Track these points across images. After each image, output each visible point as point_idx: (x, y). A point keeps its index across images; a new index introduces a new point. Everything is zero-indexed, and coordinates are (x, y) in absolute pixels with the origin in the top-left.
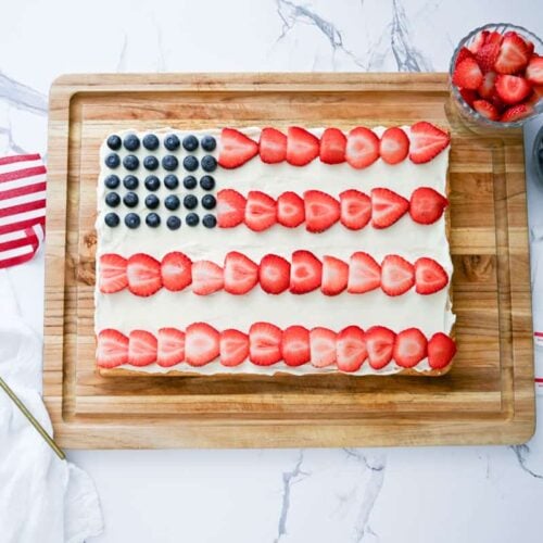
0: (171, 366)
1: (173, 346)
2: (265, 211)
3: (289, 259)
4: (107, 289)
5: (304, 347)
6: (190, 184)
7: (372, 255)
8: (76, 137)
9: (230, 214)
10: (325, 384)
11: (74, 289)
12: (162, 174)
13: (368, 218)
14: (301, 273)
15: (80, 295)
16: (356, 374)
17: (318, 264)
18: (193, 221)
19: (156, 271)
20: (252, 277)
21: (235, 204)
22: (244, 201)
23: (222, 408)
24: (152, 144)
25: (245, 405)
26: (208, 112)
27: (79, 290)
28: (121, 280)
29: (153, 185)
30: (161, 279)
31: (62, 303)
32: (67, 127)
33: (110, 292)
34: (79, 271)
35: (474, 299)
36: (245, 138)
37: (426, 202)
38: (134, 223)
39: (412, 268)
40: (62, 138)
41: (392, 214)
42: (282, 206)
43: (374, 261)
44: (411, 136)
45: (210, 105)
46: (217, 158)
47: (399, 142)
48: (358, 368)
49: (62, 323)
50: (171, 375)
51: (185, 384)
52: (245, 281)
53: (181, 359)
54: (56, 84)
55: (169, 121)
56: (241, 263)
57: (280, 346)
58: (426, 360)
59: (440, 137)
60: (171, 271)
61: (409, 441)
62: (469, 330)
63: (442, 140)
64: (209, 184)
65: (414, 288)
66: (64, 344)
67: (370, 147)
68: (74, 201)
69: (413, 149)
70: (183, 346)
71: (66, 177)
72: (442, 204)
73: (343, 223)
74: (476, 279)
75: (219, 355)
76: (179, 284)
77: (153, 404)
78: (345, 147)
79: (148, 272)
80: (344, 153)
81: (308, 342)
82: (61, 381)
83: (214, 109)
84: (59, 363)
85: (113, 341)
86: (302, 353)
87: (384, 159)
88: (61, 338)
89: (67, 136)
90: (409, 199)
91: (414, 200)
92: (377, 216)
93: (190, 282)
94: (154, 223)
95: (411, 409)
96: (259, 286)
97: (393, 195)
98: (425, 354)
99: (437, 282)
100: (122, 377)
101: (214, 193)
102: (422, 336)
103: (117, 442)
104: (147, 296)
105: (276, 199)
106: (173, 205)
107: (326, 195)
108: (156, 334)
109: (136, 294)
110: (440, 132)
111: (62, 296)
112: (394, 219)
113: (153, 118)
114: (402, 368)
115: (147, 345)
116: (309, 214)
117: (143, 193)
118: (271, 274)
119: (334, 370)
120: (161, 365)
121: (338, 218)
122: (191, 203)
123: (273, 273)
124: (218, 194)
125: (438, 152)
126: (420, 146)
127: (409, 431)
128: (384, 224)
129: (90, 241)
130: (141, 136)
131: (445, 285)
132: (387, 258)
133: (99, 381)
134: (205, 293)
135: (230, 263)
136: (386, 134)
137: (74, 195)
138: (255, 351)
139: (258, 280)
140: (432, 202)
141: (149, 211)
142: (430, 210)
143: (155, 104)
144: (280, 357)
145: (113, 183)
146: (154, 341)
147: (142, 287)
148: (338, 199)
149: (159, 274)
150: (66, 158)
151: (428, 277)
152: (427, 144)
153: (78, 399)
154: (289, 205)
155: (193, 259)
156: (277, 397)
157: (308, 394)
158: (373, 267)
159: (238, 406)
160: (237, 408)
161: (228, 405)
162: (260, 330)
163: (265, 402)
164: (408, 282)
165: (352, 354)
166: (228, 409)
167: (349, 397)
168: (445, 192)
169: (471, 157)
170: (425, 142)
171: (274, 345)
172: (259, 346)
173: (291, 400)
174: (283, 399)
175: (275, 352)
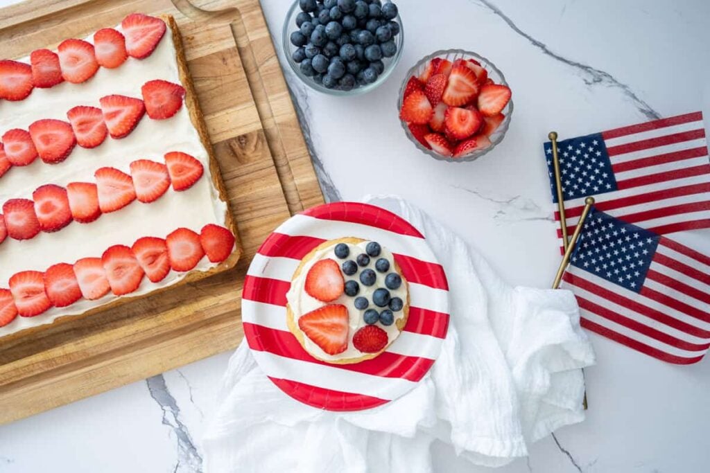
3: (31, 198)
5: (71, 283)
7: (116, 167)
13: (105, 131)
14: (47, 208)
17: (63, 193)
23: (26, 372)
35: (251, 181)
37: (158, 95)
39: (165, 168)
41: (126, 118)
42: (7, 146)
43: (121, 172)
44: (125, 32)
47: (113, 42)
48: (137, 286)
57: (46, 290)
58: (206, 258)
59: (154, 25)
62: (255, 214)
63: (157, 27)
65: (171, 187)
67: (86, 57)
69: (131, 45)
72: (177, 92)
73: (81, 145)
74: (249, 160)
78: (58, 64)
80: (60, 73)
81: (74, 277)
86: (71, 290)
87: (105, 67)
90: (141, 98)
95: (221, 311)
96: (10, 238)
97: (123, 100)
98: (203, 253)
99: (190, 174)
107: (54, 120)
110: (153, 20)
112: (130, 123)
114: (185, 274)
116: (40, 145)
121: (75, 142)
123: (18, 218)
125: (158, 40)
126: (136, 40)
128: (121, 131)
131: (202, 175)
132: (133, 165)
136: (96, 38)
138: (22, 304)
139: (7, 231)
140: (166, 93)
142: (165, 103)
144: (51, 304)
148: (67, 120)
151: (178, 171)
152: (142, 36)
154: (15, 143)
156: (79, 343)
157: (109, 330)
158: (122, 179)
159: (41, 365)
160: (41, 368)
161: (31, 367)
162: (20, 281)
163: (67, 353)
164: (163, 183)
165: (124, 275)
166: (32, 371)
167: (153, 320)
168: (180, 80)
169: (209, 37)
170: (140, 34)
171: (42, 292)
172: (26, 297)
173: (93, 341)
174: (86, 344)
175: (45, 298)
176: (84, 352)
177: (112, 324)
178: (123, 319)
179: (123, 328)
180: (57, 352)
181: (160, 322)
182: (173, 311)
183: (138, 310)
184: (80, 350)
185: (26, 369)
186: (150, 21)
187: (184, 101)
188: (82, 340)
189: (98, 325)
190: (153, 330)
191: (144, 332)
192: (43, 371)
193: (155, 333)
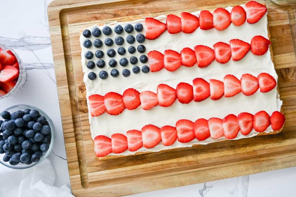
0: (136, 150)
1: (136, 139)
2: (174, 60)
3: (191, 84)
4: (95, 114)
5: (206, 129)
6: (132, 51)
7: (235, 75)
8: (66, 34)
9: (156, 64)
10: (219, 146)
11: (78, 116)
12: (116, 48)
13: (230, 56)
14: (199, 90)
15: (81, 119)
16: (235, 139)
17: (207, 84)
18: (137, 71)
19: (120, 101)
20: (173, 96)
21: (158, 59)
22: (163, 56)
23: (167, 167)
24: (108, 32)
25: (179, 164)
26: (136, 11)
27: (80, 116)
28: (102, 108)
29: (112, 54)
30: (124, 104)
31: (72, 124)
32: (60, 29)
33: (97, 116)
34: (79, 106)
35: (289, 91)
36: (158, 22)
37: (259, 43)
38: (105, 76)
39: (257, 79)
40: (58, 35)
41: (242, 52)
42: (183, 56)
43: (236, 78)
44: (246, 9)
45: (136, 7)
46: (145, 35)
47: (241, 13)
48: (236, 136)
49: (74, 135)
50: (137, 154)
51: (145, 158)
52: (169, 99)
53: (141, 146)
54: (51, 6)
55: (116, 19)
56: (166, 90)
57: (193, 131)
58: (270, 126)
59: (261, 8)
60: (128, 99)
61: (266, 169)
62: (288, 107)
63: (262, 9)
64: (143, 50)
65: (259, 90)
66: (77, 147)
67: (225, 18)
68: (70, 69)
69: (249, 16)
70: (141, 138)
71: (64, 56)
72: (267, 43)
73: (218, 61)
74: (288, 81)
75: (161, 140)
76: (134, 106)
77: (130, 171)
78: (212, 20)
79: (116, 102)
80: (212, 23)
81: (208, 126)
82: (78, 167)
83: (139, 9)
84: (75, 157)
85: (102, 141)
86: (205, 133)
87: (234, 24)
88: (75, 143)
89: (61, 34)
90: (250, 43)
91: (253, 43)
92: (234, 54)
93: (140, 104)
94: (116, 74)
95: (265, 152)
96: (177, 101)
97: (241, 42)
98: (269, 123)
99: (271, 85)
100: (111, 159)
101: (146, 54)
102: (267, 114)
103: (114, 194)
104: (118, 114)
105: (179, 53)
106: (125, 63)
107: (206, 47)
108: (125, 134)
109: (111, 114)
110: (261, 6)
111: (71, 121)
112: (244, 55)
113: (107, 18)
114: (259, 132)
115: (122, 141)
116: (199, 58)
117: (107, 59)
118: (183, 93)
119: (223, 139)
120: (131, 150)
121: (214, 58)
122: (134, 61)
123: (184, 92)
124: (148, 54)
125: (262, 16)
126: (252, 14)
127: (265, 163)
128: (239, 58)
129: (82, 89)
130: (101, 28)
131: (275, 86)
132: (243, 75)
133: (99, 163)
134: (148, 108)
135: (160, 91)
136: (233, 10)
137: (70, 66)
138: (180, 136)
139: (176, 97)
140: (262, 43)
141: (112, 69)
142: (261, 48)
143: (107, 11)
144: (194, 137)
145: (90, 56)
146: (125, 138)
147: (114, 110)
148: (213, 48)
149: (122, 102)
150: (62, 46)
151: (266, 83)
152: (255, 13)
153: (89, 174)
154: (187, 55)
155: (140, 91)
156: (195, 157)
157: (211, 153)
158: (236, 82)
159: (175, 165)
160: (175, 166)
161: (170, 165)
162: (181, 124)
163: (189, 160)
164: (256, 87)
165: (232, 129)
166: (170, 167)
167: (232, 151)
168: (268, 37)
169: (278, 17)
170: (254, 11)
171: (190, 131)
172: (183, 133)
173: (202, 157)
174: (198, 157)
175: (192, 134)
176: (197, 162)
177: (212, 150)
178: (218, 148)
179: (218, 153)
180: (183, 160)
181: (236, 153)
182: (242, 148)
183: (226, 145)
184: (195, 160)
185: (167, 165)
186: (260, 6)
187: (269, 48)
188: (196, 156)
189: (205, 150)
190: (232, 156)
191: (227, 156)
192: (175, 168)
193: (232, 157)
